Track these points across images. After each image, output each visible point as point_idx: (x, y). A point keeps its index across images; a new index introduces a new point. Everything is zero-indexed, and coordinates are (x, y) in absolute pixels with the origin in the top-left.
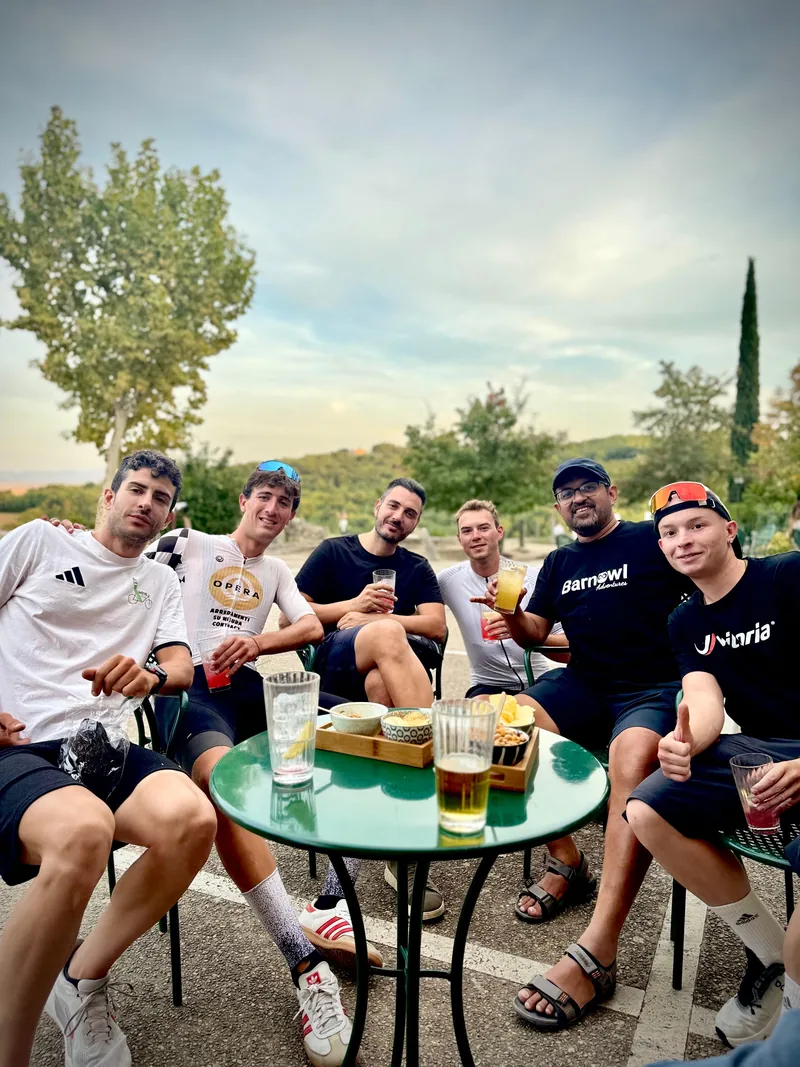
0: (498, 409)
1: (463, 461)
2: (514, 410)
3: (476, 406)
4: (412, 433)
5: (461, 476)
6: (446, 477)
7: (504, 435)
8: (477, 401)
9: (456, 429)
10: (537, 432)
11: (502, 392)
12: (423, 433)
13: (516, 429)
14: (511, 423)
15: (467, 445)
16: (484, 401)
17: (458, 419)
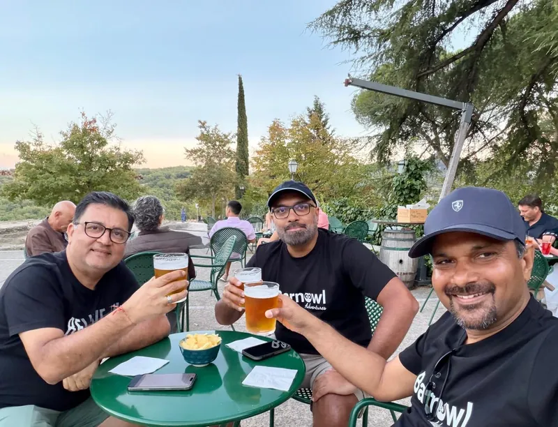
0: (92, 134)
1: (66, 169)
2: (103, 134)
3: (75, 129)
4: (22, 147)
5: (64, 180)
6: (51, 182)
7: (98, 152)
8: (76, 126)
9: (60, 146)
10: (122, 152)
11: (95, 121)
12: (32, 148)
13: (106, 148)
14: (102, 143)
15: (70, 158)
16: (80, 126)
17: (62, 139)
